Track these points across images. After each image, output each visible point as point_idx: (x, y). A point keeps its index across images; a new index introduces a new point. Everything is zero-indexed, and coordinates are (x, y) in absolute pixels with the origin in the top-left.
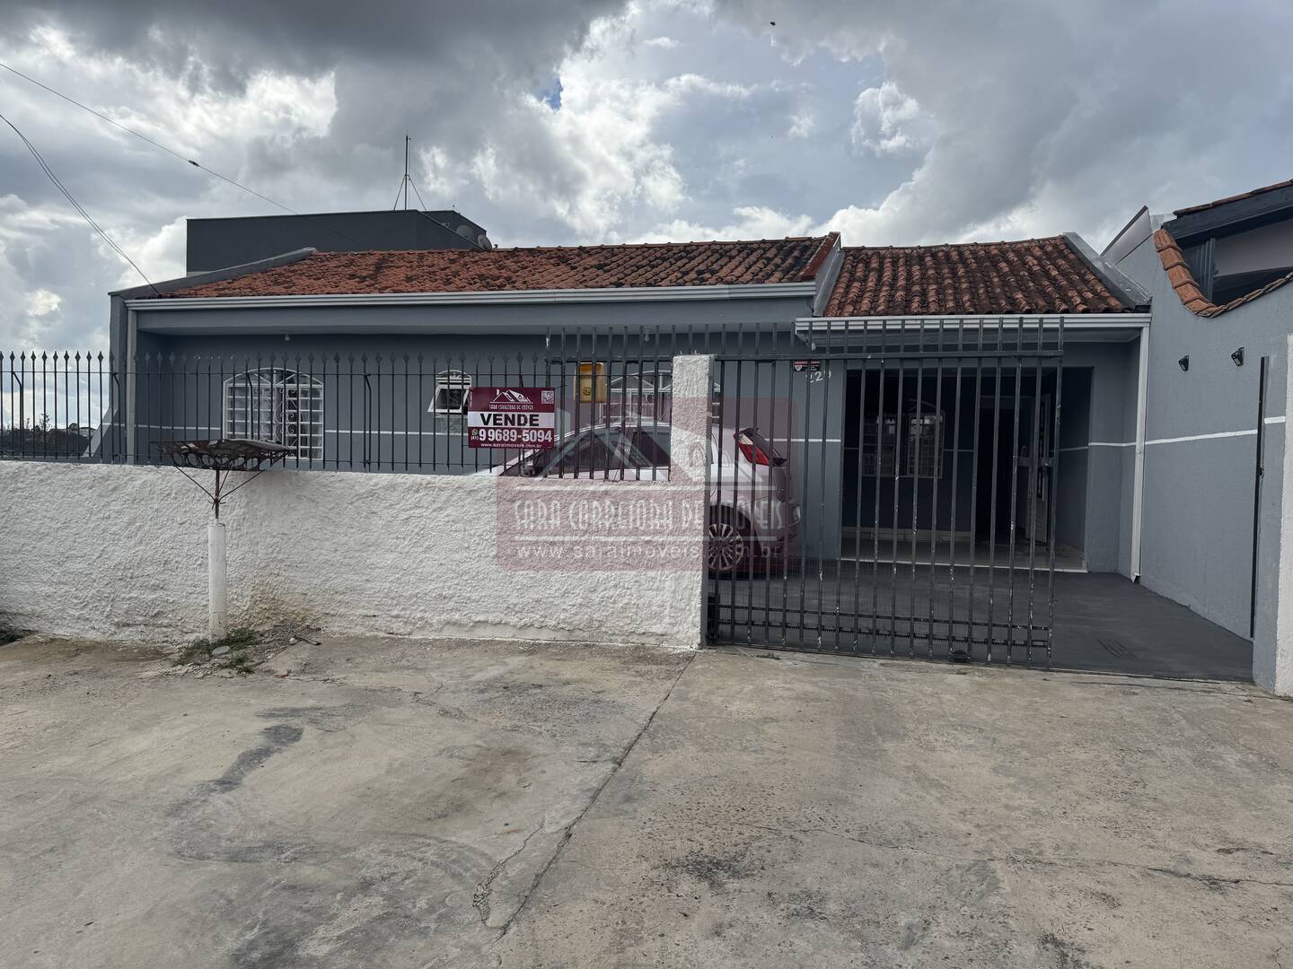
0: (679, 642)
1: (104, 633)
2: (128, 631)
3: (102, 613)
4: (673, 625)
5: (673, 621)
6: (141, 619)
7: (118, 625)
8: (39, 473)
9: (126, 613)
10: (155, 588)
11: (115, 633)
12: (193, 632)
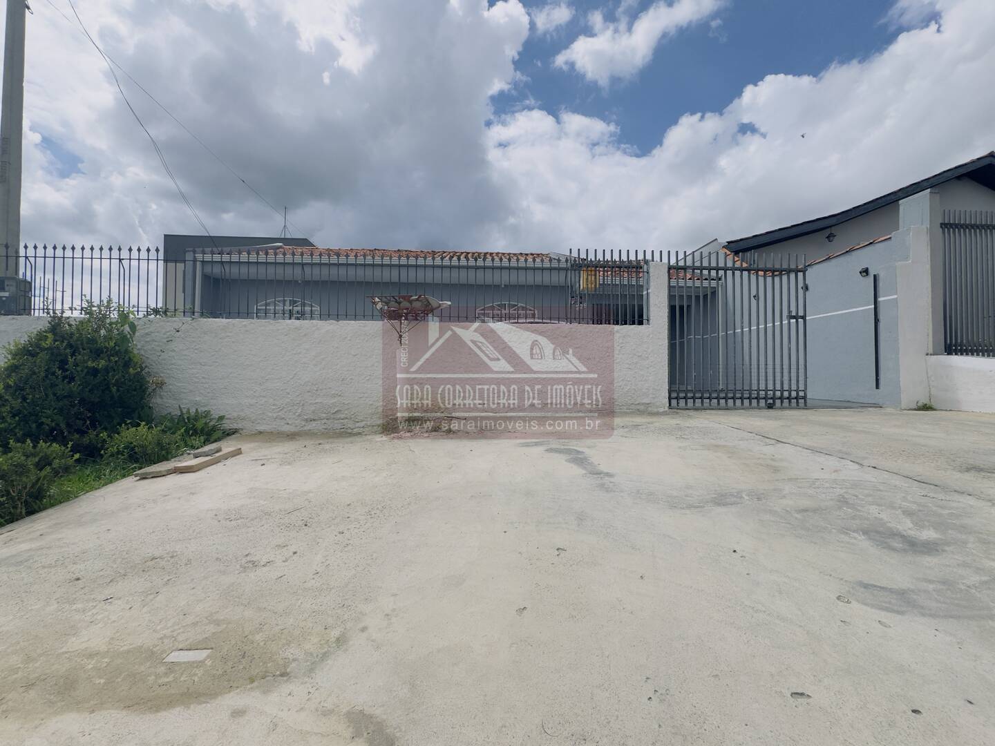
0: (657, 407)
4: (654, 398)
7: (306, 420)
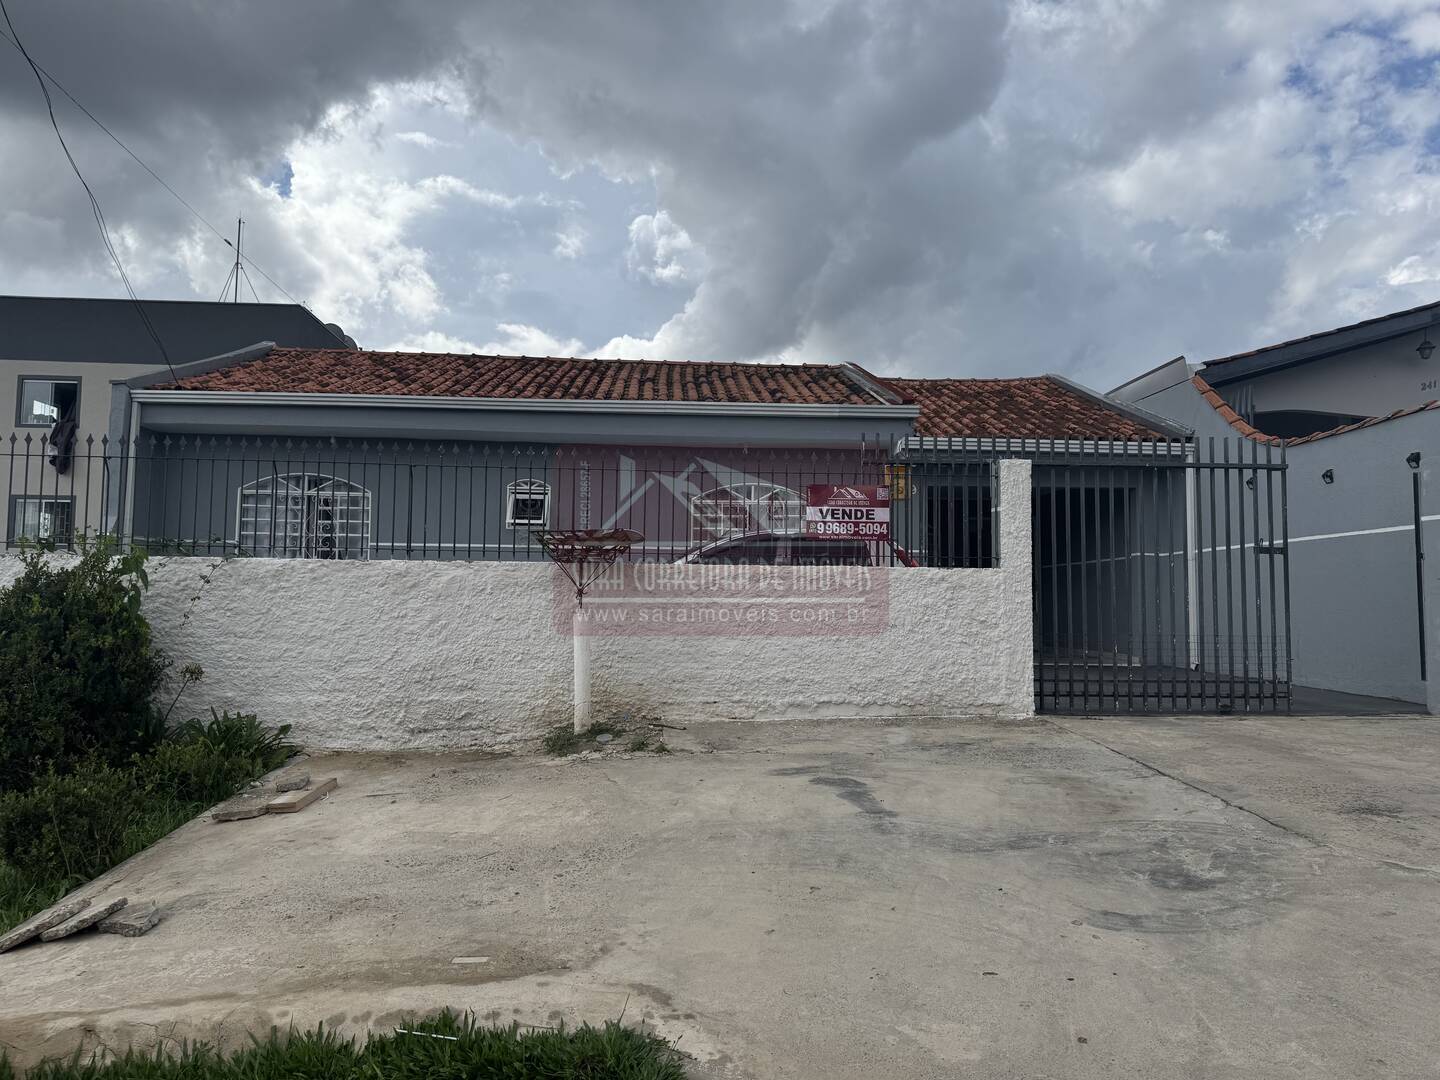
0: (1015, 711)
1: (395, 742)
2: (425, 737)
3: (393, 720)
4: (1009, 695)
5: (1008, 692)
6: (443, 723)
7: (412, 731)
8: (312, 570)
9: (425, 717)
10: (462, 689)
11: (410, 740)
12: (507, 732)
